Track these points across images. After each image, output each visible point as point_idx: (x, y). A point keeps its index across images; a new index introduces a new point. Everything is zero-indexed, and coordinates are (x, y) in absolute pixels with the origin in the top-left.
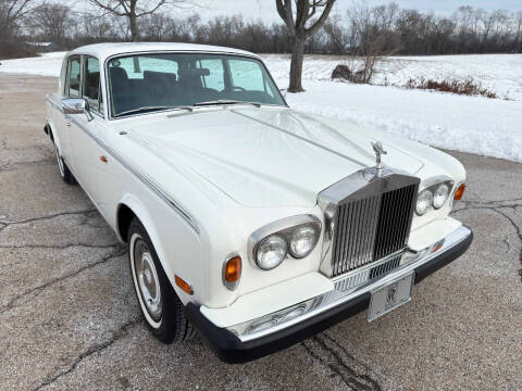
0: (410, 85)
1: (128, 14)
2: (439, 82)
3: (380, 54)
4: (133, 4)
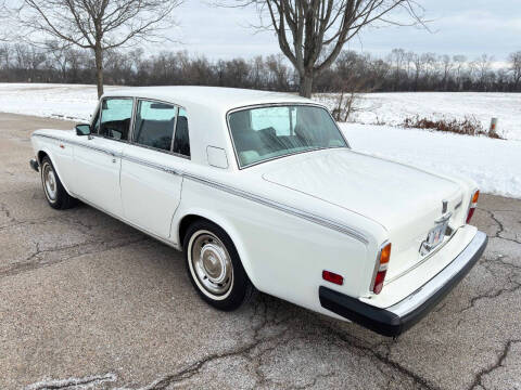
0: (407, 124)
1: (91, 46)
2: (434, 121)
3: (359, 91)
4: (99, 36)
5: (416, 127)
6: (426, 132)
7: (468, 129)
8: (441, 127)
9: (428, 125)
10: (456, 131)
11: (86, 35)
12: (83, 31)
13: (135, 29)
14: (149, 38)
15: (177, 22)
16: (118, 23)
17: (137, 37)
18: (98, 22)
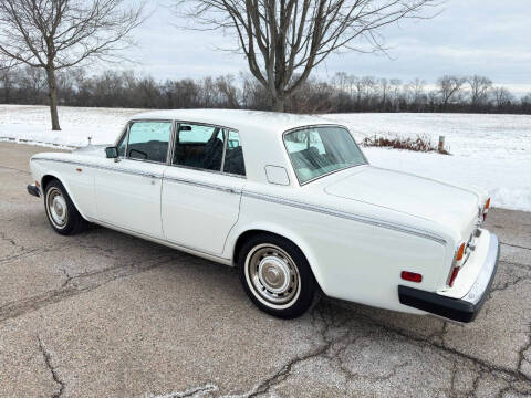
1: (43, 65)
2: (390, 140)
4: (51, 55)
5: (375, 145)
6: (385, 150)
7: (421, 146)
8: (398, 145)
9: (385, 143)
10: (410, 148)
11: (36, 54)
12: (32, 49)
13: (90, 48)
14: (104, 57)
15: (135, 42)
16: (73, 42)
17: (93, 56)
18: (49, 40)
